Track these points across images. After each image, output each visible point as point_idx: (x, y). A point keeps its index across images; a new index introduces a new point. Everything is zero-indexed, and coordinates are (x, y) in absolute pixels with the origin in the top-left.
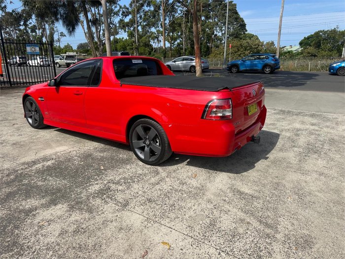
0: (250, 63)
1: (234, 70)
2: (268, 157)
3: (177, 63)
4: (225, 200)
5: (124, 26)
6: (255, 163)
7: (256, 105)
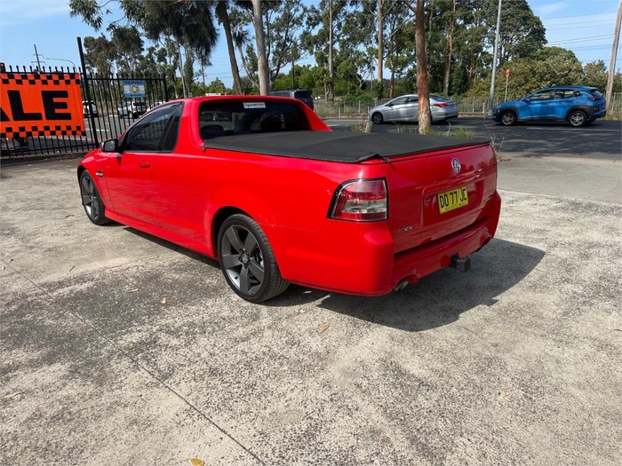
0: (540, 105)
1: (507, 119)
2: (497, 301)
3: (395, 107)
4: (359, 386)
5: (309, 44)
6: (463, 311)
7: (464, 191)
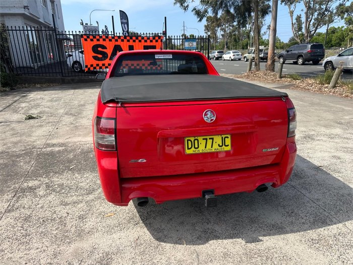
2: (261, 241)
7: (226, 139)
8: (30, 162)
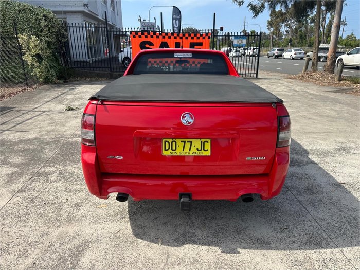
2: (239, 253)
7: (206, 143)
8: (54, 149)
